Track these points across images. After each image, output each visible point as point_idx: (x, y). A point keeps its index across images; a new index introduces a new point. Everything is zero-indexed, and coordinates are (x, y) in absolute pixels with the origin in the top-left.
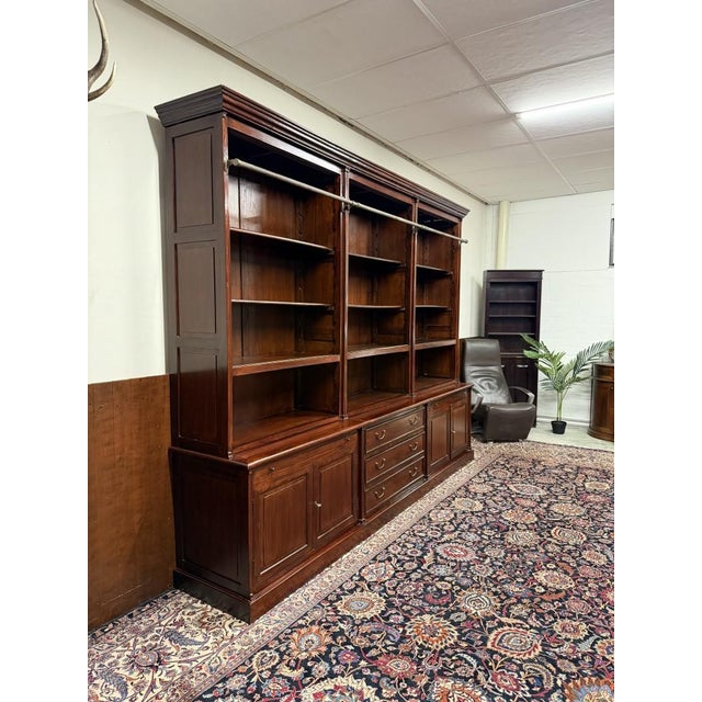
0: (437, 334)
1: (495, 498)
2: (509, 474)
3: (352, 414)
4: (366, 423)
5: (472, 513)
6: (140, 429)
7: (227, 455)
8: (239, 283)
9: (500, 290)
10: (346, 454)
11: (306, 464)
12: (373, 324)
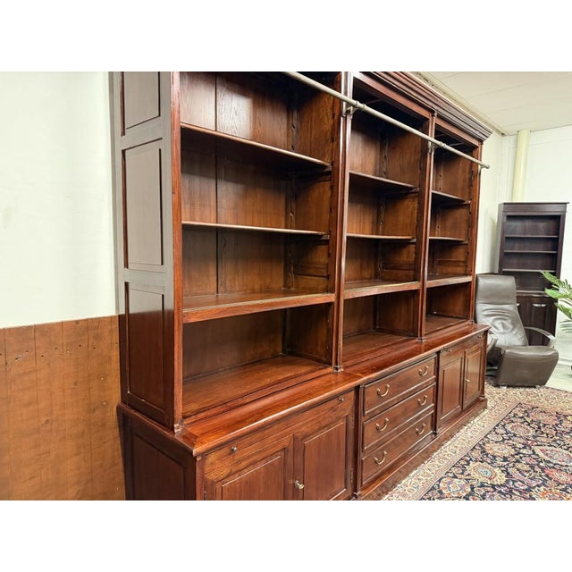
0: (450, 270)
1: (519, 466)
2: (532, 432)
3: (348, 363)
4: (365, 378)
5: (493, 486)
6: (76, 384)
7: (173, 429)
8: (213, 204)
9: (517, 224)
10: (339, 418)
11: (285, 435)
12: (376, 257)
